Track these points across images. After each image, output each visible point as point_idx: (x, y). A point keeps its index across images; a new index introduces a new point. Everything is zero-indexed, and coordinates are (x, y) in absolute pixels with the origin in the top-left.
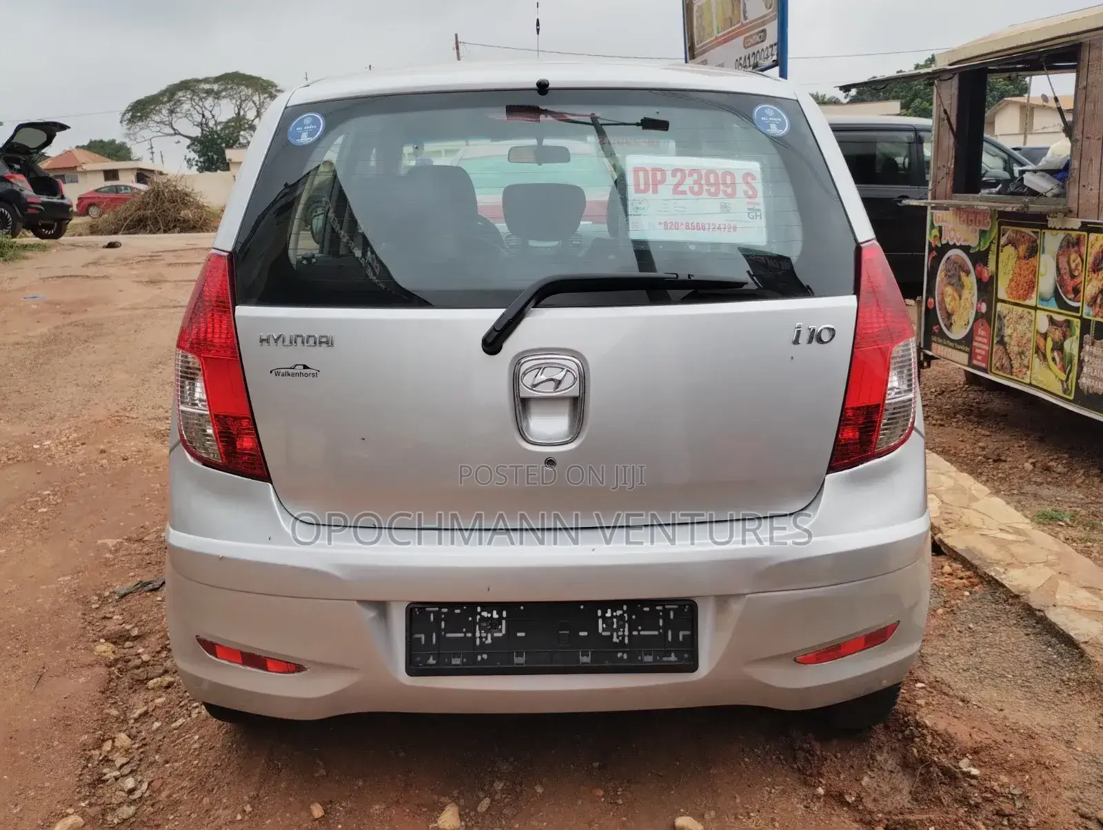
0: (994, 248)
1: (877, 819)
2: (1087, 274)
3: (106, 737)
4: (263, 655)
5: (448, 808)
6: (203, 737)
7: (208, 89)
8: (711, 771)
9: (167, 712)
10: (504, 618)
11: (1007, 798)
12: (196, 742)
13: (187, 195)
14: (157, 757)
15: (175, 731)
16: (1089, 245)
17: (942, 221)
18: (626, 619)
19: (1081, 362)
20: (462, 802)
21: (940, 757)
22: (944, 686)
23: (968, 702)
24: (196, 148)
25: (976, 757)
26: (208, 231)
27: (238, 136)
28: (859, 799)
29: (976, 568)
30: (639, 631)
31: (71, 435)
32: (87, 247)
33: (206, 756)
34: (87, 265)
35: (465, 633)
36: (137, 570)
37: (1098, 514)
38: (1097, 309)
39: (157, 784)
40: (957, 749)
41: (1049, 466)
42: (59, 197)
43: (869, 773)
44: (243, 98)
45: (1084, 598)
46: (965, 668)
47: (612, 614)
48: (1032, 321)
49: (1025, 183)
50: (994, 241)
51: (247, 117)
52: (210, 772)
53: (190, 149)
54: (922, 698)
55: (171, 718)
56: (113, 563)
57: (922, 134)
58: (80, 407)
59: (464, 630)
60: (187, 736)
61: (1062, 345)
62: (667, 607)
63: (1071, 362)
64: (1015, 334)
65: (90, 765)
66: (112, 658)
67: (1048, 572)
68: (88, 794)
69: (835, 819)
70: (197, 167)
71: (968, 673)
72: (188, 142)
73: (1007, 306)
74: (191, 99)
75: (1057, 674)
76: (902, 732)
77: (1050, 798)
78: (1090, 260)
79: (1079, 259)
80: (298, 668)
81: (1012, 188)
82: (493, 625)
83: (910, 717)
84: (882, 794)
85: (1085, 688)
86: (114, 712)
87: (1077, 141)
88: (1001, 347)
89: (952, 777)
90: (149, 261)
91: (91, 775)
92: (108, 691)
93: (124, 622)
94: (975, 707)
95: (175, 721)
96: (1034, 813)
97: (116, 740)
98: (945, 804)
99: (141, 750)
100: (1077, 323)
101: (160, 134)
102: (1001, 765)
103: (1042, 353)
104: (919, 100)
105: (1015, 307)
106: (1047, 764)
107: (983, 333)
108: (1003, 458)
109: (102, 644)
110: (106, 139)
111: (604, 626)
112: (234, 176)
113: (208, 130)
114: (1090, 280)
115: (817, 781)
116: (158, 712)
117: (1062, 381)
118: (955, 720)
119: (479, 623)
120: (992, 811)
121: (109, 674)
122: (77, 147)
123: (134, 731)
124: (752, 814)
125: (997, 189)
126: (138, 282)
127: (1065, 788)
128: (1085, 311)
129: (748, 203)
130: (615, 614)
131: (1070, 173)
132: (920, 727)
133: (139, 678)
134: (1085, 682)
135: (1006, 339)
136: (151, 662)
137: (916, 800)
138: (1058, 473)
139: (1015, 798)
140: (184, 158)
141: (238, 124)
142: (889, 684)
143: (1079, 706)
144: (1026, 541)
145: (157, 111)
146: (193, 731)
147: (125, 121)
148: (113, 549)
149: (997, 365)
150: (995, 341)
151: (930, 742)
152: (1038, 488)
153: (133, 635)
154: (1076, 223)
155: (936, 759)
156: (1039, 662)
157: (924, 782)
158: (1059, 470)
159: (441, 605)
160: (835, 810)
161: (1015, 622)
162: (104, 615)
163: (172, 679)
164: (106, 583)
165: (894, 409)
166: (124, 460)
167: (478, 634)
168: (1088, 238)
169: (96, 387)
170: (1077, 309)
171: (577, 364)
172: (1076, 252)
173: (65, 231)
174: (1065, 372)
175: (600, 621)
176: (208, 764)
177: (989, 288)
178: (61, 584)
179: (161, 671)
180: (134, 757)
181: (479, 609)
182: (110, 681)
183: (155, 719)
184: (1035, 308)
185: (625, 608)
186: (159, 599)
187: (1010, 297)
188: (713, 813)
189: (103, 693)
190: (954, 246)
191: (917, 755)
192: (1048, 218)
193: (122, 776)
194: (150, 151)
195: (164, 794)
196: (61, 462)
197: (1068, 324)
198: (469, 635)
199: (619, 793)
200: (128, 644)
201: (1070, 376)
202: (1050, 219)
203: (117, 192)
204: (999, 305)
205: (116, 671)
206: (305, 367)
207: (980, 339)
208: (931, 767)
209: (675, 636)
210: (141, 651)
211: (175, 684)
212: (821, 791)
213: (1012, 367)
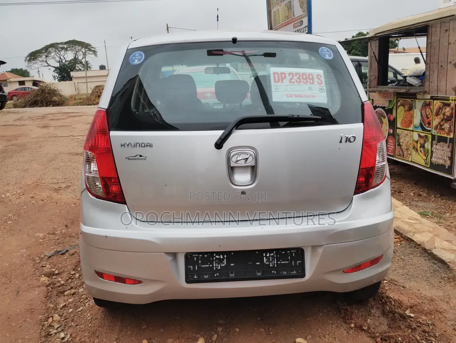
0: (395, 107)
1: (377, 336)
2: (433, 117)
3: (49, 316)
4: (124, 277)
5: (200, 339)
6: (92, 314)
7: (62, 47)
8: (307, 319)
9: (75, 305)
10: (225, 258)
11: (426, 325)
12: (89, 316)
13: (55, 91)
14: (72, 324)
15: (79, 313)
16: (434, 105)
17: (374, 97)
18: (275, 257)
19: (432, 152)
20: (205, 336)
21: (398, 310)
22: (395, 282)
23: (405, 288)
24: (57, 71)
25: (411, 309)
26: (64, 106)
27: (75, 66)
28: (369, 328)
29: (402, 234)
30: (281, 262)
31: (18, 191)
32: (14, 113)
33: (94, 322)
34: (16, 120)
35: (209, 265)
36: (54, 246)
37: (442, 213)
38: (438, 131)
39: (74, 335)
40: (404, 306)
41: (420, 194)
42: (2, 92)
43: (370, 317)
44: (77, 51)
45: (446, 244)
46: (402, 274)
47: (269, 254)
48: (411, 136)
49: (407, 81)
50: (395, 105)
51: (79, 58)
52: (97, 329)
53: (55, 72)
54: (387, 286)
55: (77, 307)
56: (43, 243)
57: (361, 63)
58: (20, 179)
59: (209, 264)
60: (85, 314)
61: (424, 145)
62: (292, 251)
63: (428, 152)
64: (404, 142)
65: (44, 328)
66: (48, 283)
67: (431, 235)
68: (44, 340)
69: (360, 336)
70: (58, 80)
71: (404, 276)
72: (54, 69)
73: (401, 130)
74: (55, 51)
75: (439, 275)
76: (381, 301)
77: (443, 325)
78: (435, 111)
79: (430, 111)
80: (140, 282)
81: (401, 83)
82: (220, 261)
83: (384, 294)
84: (376, 325)
85: (451, 280)
86: (52, 306)
87: (428, 64)
88: (399, 147)
89: (404, 317)
90: (42, 118)
91: (45, 333)
92: (48, 297)
93: (51, 268)
94: (408, 289)
95: (79, 308)
96: (438, 331)
97: (54, 317)
98: (402, 328)
99: (65, 321)
100: (430, 136)
101: (41, 66)
102: (422, 312)
103: (416, 149)
104: (354, 50)
105: (404, 131)
106: (440, 311)
107: (391, 141)
108: (401, 191)
109: (43, 277)
110: (18, 68)
111: (266, 260)
112: (75, 83)
113: (62, 64)
114: (434, 120)
115: (350, 322)
116: (70, 305)
117: (424, 160)
118: (401, 295)
119: (215, 261)
120: (421, 331)
121: (48, 290)
122: (6, 71)
123: (61, 313)
124: (326, 336)
125: (395, 84)
126: (39, 127)
127: (448, 320)
128: (433, 131)
129: (319, 86)
130: (270, 255)
131: (425, 76)
132: (388, 298)
133: (61, 291)
134: (451, 278)
135: (401, 144)
136: (65, 284)
137: (390, 327)
138: (424, 197)
139: (429, 325)
140: (52, 76)
141: (75, 61)
142: (377, 281)
143: (450, 287)
144: (420, 223)
145: (40, 56)
146: (87, 312)
147: (27, 60)
148: (42, 237)
149: (398, 154)
150: (396, 145)
151: (393, 304)
152: (417, 203)
153: (56, 273)
154: (428, 97)
155: (397, 311)
156: (431, 271)
157: (392, 320)
158: (424, 196)
159: (199, 253)
160: (359, 333)
161: (420, 255)
162: (42, 265)
163: (75, 291)
164: (42, 252)
165: (378, 169)
166: (42, 200)
167: (214, 265)
168: (433, 102)
169: (26, 170)
170: (430, 131)
171: (253, 152)
172: (429, 108)
173: (4, 107)
174: (426, 157)
175: (265, 258)
176: (96, 326)
177: (393, 123)
178: (22, 253)
179: (70, 288)
180: (62, 324)
181: (215, 255)
182: (48, 293)
183: (70, 308)
184: (413, 131)
185: (275, 252)
186: (66, 258)
187: (402, 127)
188: (310, 336)
189: (46, 298)
190: (379, 107)
191: (389, 310)
192: (417, 95)
193: (58, 332)
194: (38, 73)
195: (78, 339)
196: (15, 202)
197: (426, 136)
198: (211, 266)
199: (270, 330)
200: (54, 277)
201: (428, 158)
202: (418, 95)
203: (25, 90)
204: (398, 130)
205: (50, 288)
206: (141, 156)
207: (390, 144)
208: (395, 314)
209: (295, 263)
210: (60, 279)
211: (77, 293)
212: (353, 325)
213: (404, 155)
